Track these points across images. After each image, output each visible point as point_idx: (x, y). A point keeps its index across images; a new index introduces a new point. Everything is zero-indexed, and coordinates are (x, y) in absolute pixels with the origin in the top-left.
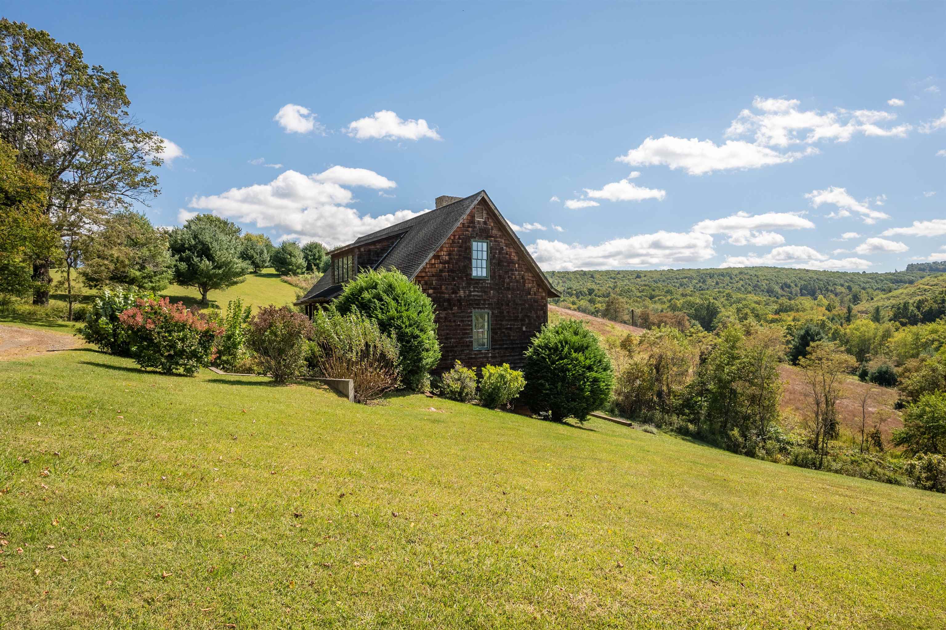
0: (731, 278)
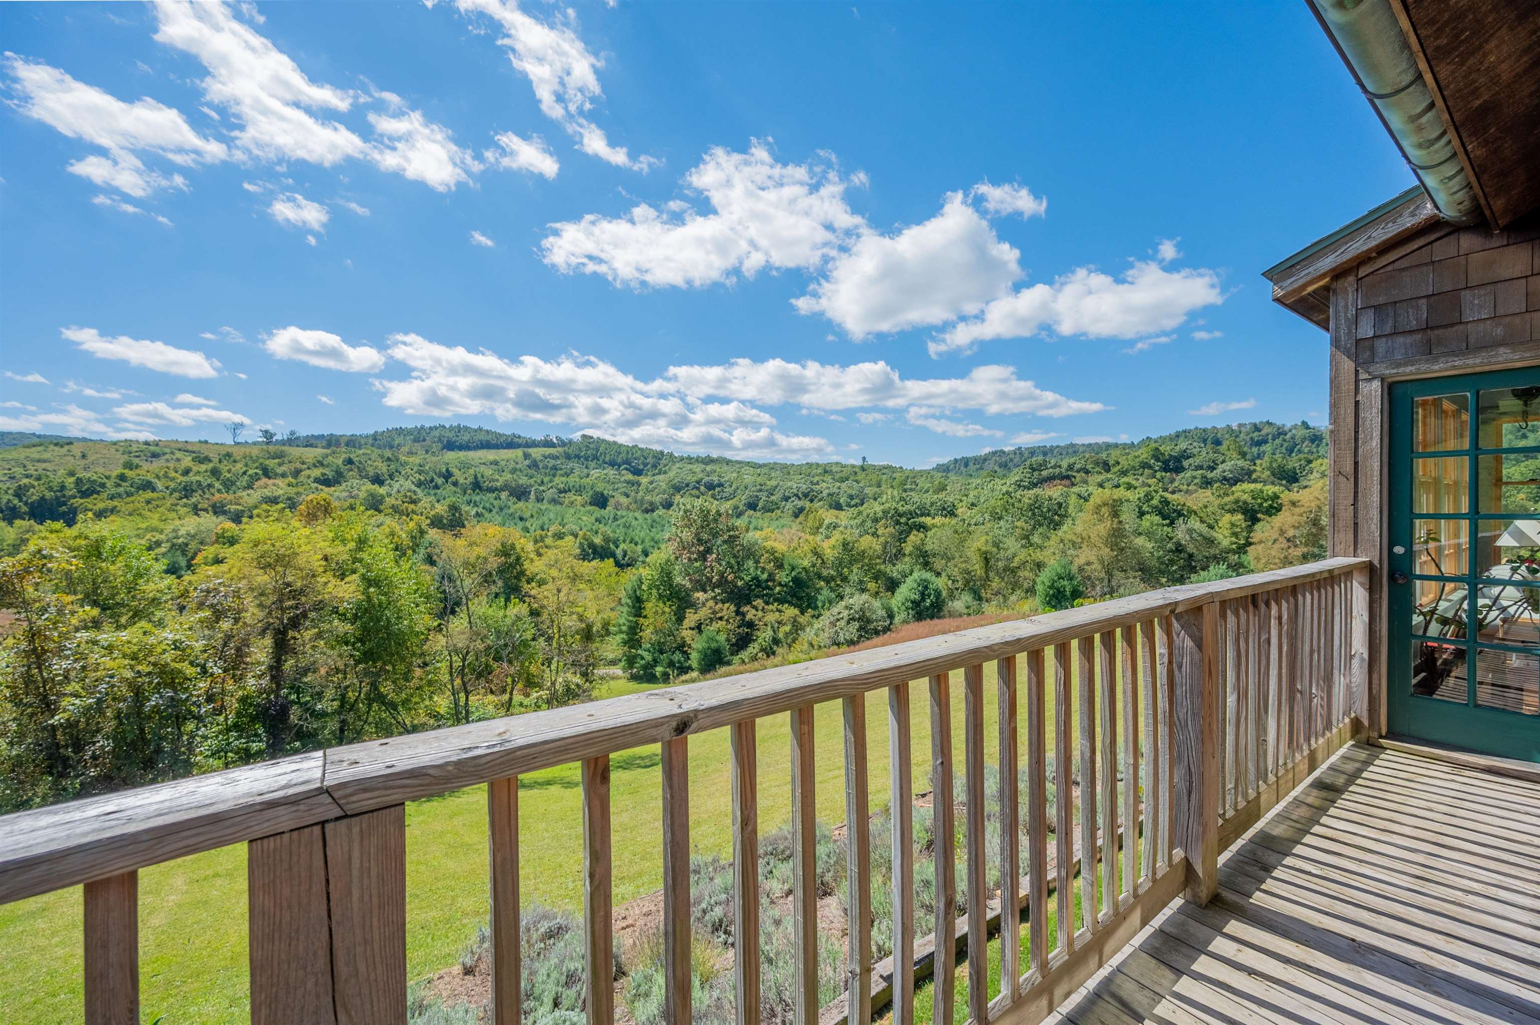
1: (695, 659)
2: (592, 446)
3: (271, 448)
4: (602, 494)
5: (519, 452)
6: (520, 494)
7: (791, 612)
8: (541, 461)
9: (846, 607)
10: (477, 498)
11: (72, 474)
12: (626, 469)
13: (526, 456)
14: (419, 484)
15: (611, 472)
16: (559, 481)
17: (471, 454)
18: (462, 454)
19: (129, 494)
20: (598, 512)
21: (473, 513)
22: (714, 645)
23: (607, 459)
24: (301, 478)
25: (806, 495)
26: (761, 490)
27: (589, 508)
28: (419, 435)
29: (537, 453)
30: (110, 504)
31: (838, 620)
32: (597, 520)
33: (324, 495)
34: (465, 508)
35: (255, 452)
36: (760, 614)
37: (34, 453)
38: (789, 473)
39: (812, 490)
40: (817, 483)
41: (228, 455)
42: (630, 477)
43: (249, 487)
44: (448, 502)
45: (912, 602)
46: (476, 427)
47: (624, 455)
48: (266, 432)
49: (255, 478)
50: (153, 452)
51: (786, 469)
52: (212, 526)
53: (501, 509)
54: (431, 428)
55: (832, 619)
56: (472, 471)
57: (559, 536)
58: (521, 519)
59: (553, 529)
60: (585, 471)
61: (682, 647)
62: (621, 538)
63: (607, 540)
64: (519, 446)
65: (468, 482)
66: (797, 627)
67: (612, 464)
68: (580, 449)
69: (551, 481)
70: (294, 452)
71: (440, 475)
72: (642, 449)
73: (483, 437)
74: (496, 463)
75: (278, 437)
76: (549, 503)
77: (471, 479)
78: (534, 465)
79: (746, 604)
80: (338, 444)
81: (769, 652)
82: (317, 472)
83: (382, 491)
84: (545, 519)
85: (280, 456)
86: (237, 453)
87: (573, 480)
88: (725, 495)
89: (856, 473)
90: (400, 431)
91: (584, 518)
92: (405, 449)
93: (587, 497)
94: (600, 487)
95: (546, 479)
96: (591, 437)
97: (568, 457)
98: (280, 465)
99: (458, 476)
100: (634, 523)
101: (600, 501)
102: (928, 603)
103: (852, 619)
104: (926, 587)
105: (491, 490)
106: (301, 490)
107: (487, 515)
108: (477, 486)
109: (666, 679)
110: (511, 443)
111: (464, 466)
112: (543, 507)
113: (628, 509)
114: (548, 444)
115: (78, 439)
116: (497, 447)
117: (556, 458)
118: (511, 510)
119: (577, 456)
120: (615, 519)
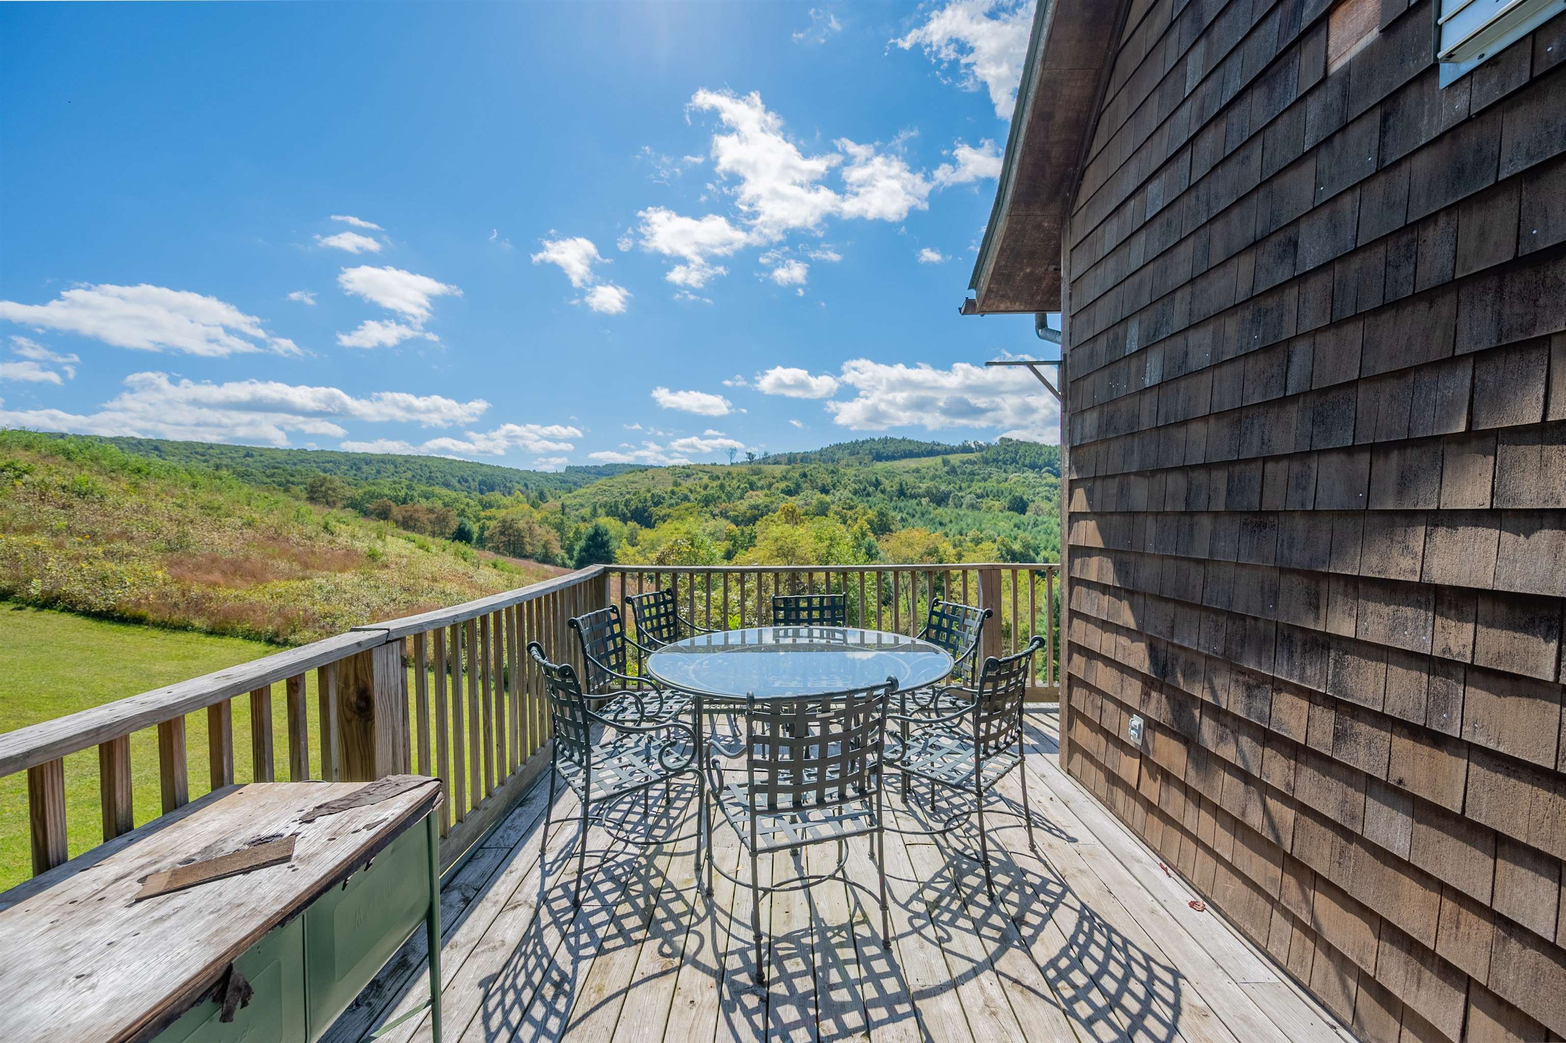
2: (1010, 449)
3: (753, 466)
4: (1021, 499)
5: (938, 459)
6: (940, 500)
8: (959, 467)
10: (902, 504)
11: (649, 491)
12: (1048, 471)
13: (945, 463)
14: (855, 492)
15: (1030, 475)
16: (978, 487)
17: (897, 464)
18: (889, 464)
19: (677, 504)
20: (1017, 518)
21: (899, 518)
23: (1027, 462)
24: (773, 490)
27: (1007, 513)
28: (854, 449)
29: (955, 459)
30: (667, 511)
32: (1015, 526)
33: (790, 504)
34: (892, 513)
35: (744, 470)
37: (630, 477)
41: (729, 473)
42: (1052, 479)
43: (742, 498)
44: (877, 508)
46: (900, 438)
47: (1045, 457)
48: (750, 454)
49: (745, 491)
50: (687, 472)
52: (722, 527)
53: (923, 515)
54: (863, 442)
56: (897, 479)
57: (977, 541)
58: (941, 524)
59: (971, 534)
60: (1004, 475)
62: (1042, 545)
63: (1027, 546)
64: (938, 453)
65: (894, 488)
67: (1033, 467)
68: (998, 453)
69: (969, 487)
70: (767, 469)
71: (871, 484)
73: (905, 446)
74: (917, 471)
75: (757, 458)
76: (968, 508)
77: (896, 487)
78: (953, 471)
80: (795, 462)
82: (783, 485)
83: (828, 499)
84: (963, 524)
85: (756, 473)
86: (734, 470)
87: (990, 485)
90: (839, 446)
91: (1003, 524)
92: (843, 462)
93: (1005, 502)
94: (1019, 492)
95: (963, 485)
96: (1010, 440)
97: (986, 461)
98: (759, 480)
99: (886, 484)
100: (1057, 529)
101: (1020, 506)
105: (914, 496)
106: (773, 499)
107: (910, 520)
108: (902, 493)
110: (931, 451)
111: (890, 474)
112: (961, 513)
113: (1050, 514)
114: (966, 449)
115: (652, 467)
116: (918, 455)
117: (974, 463)
118: (932, 516)
119: (995, 461)
120: (1035, 525)
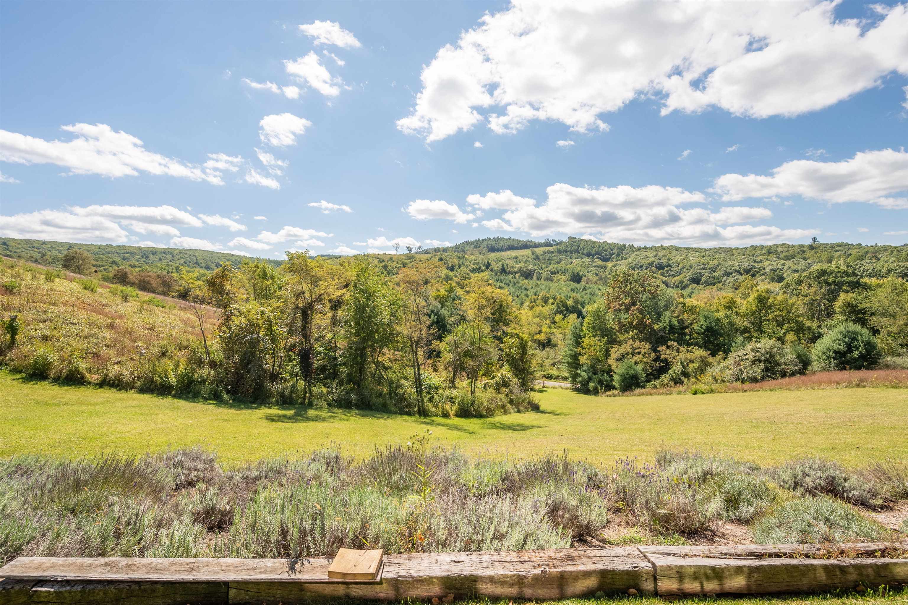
0: (173, 256)
1: (616, 380)
2: (575, 244)
3: (409, 255)
4: (578, 274)
5: (530, 251)
6: (528, 275)
7: (699, 353)
8: (541, 255)
9: (753, 350)
10: (502, 278)
12: (598, 258)
13: (533, 253)
14: (473, 270)
15: (587, 260)
16: (552, 268)
17: (503, 253)
18: (498, 254)
20: (574, 285)
22: (631, 372)
23: (585, 252)
25: (747, 271)
26: (704, 269)
27: (568, 283)
28: (477, 244)
29: (539, 251)
31: (743, 360)
32: (572, 290)
35: (403, 257)
36: (674, 353)
38: (733, 255)
39: (755, 268)
40: (761, 261)
41: (392, 259)
42: (600, 262)
45: (835, 352)
46: (506, 237)
47: (597, 249)
48: (409, 247)
51: (730, 251)
53: (515, 284)
54: (483, 240)
55: (737, 359)
56: (502, 263)
58: (526, 289)
60: (570, 260)
61: (609, 372)
63: (576, 301)
64: (530, 247)
65: (499, 269)
66: (705, 365)
67: (588, 255)
68: (567, 247)
69: (547, 267)
70: (418, 256)
71: (484, 265)
72: (609, 244)
73: (509, 243)
74: (516, 258)
75: (413, 250)
76: (544, 280)
77: (500, 267)
78: (537, 258)
79: (662, 345)
81: (677, 382)
83: (451, 274)
84: (539, 289)
86: (396, 257)
87: (561, 266)
88: (672, 273)
89: (804, 252)
90: (468, 243)
91: (564, 289)
92: (469, 252)
93: (568, 276)
94: (578, 269)
95: (544, 266)
96: (575, 238)
97: (560, 252)
98: (411, 262)
99: (494, 266)
100: (597, 292)
101: (577, 278)
102: (856, 354)
103: (757, 361)
104: (854, 339)
105: (510, 273)
108: (503, 271)
109: (596, 392)
110: (526, 246)
111: (498, 260)
112: (540, 283)
113: (595, 283)
114: (547, 244)
116: (518, 248)
117: (551, 252)
118: (520, 285)
119: (566, 251)
120: (585, 289)
